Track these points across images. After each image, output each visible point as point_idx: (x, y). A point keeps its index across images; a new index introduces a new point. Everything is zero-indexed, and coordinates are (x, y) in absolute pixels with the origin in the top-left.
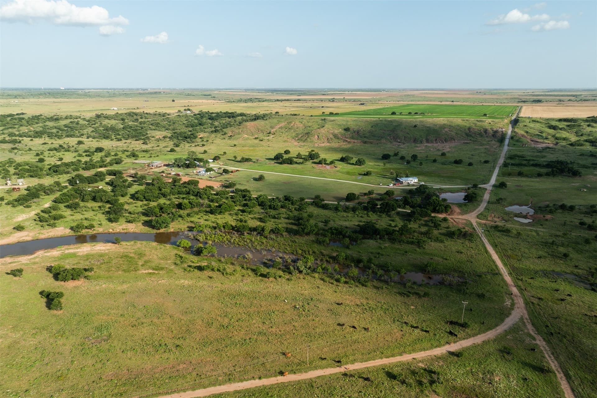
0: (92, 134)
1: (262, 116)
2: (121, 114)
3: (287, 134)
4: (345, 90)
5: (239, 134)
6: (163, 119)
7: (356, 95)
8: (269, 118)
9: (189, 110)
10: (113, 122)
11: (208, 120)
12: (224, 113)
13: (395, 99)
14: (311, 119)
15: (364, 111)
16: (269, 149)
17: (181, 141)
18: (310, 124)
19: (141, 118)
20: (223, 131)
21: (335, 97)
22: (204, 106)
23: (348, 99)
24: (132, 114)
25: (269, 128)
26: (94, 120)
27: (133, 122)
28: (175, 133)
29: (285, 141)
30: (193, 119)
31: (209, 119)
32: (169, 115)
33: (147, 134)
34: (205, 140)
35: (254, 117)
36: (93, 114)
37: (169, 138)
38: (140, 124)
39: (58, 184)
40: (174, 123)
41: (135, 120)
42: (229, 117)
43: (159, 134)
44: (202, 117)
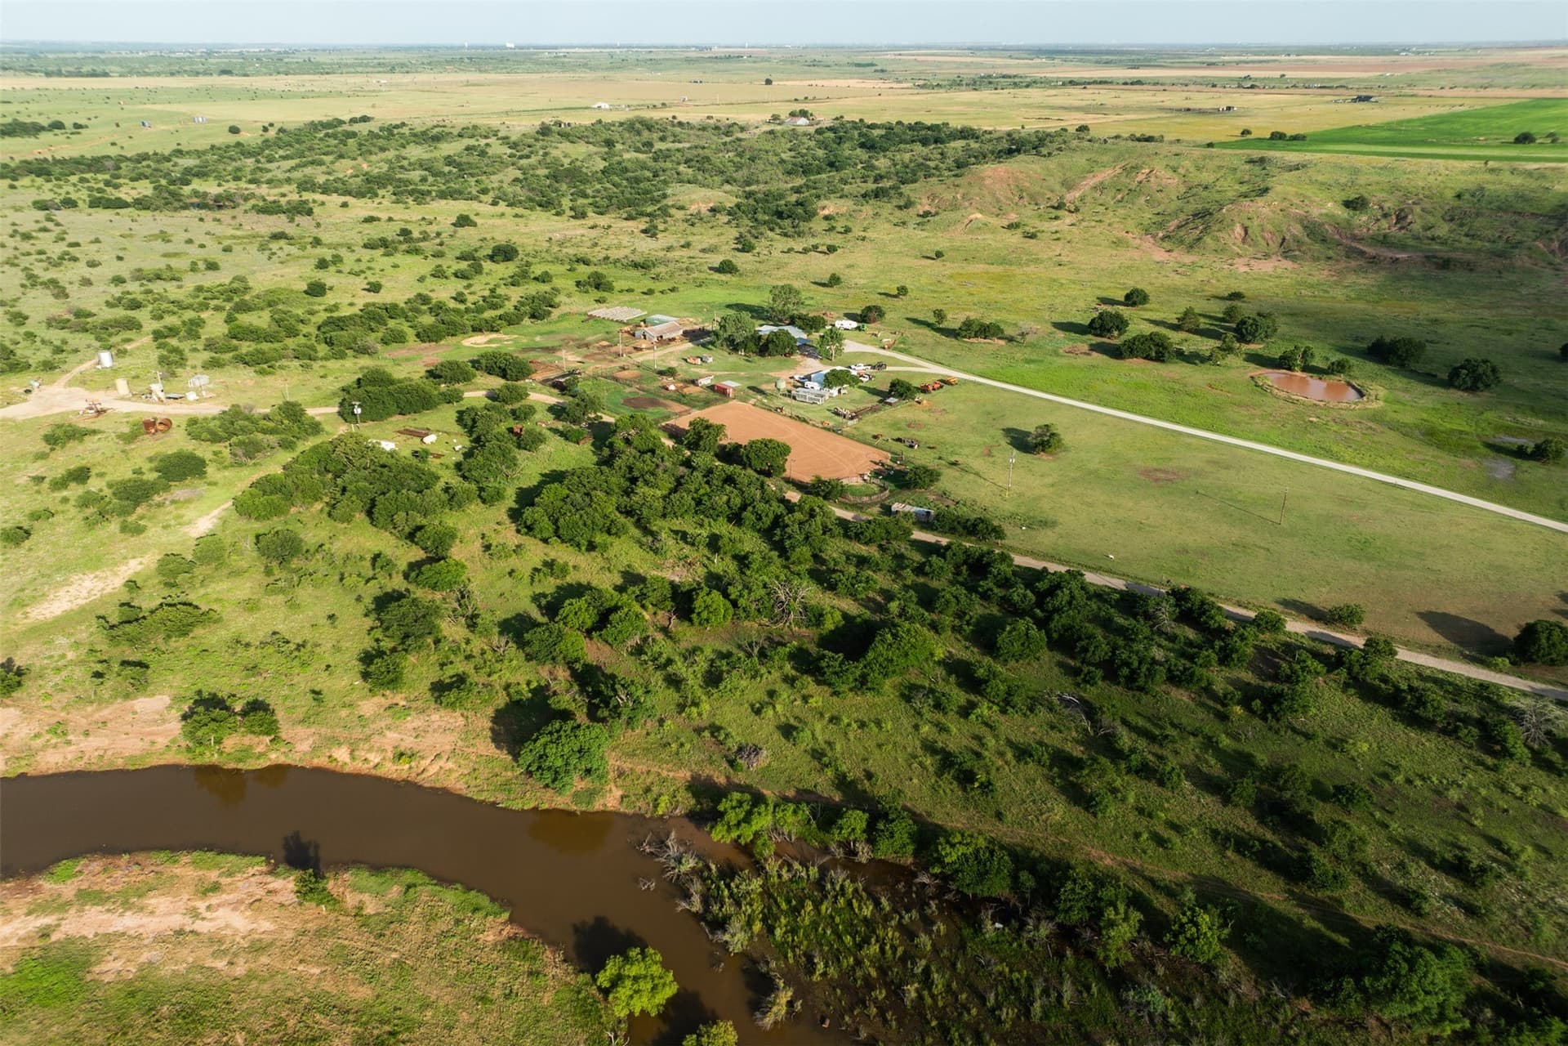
0: (510, 190)
1: (1034, 139)
2: (608, 127)
3: (1121, 211)
4: (1274, 51)
5: (955, 206)
6: (725, 144)
7: (1315, 66)
8: (1060, 149)
9: (804, 114)
10: (580, 150)
11: (859, 151)
12: (911, 128)
13: (1461, 79)
14: (1211, 158)
15: (1388, 127)
16: (1063, 274)
17: (763, 229)
18: (1206, 177)
19: (662, 139)
20: (901, 194)
21: (1254, 74)
22: (850, 102)
23: (1299, 80)
24: (638, 125)
25: (1057, 187)
26: (531, 141)
27: (638, 150)
28: (748, 195)
29: (1118, 243)
30: (812, 144)
31: (862, 146)
32: (742, 129)
33: (665, 196)
34: (839, 226)
35: (1005, 145)
36: (531, 124)
37: (729, 214)
38: (655, 160)
39: (292, 411)
40: (752, 159)
41: (644, 145)
42: (925, 142)
43: (699, 198)
44: (840, 140)
